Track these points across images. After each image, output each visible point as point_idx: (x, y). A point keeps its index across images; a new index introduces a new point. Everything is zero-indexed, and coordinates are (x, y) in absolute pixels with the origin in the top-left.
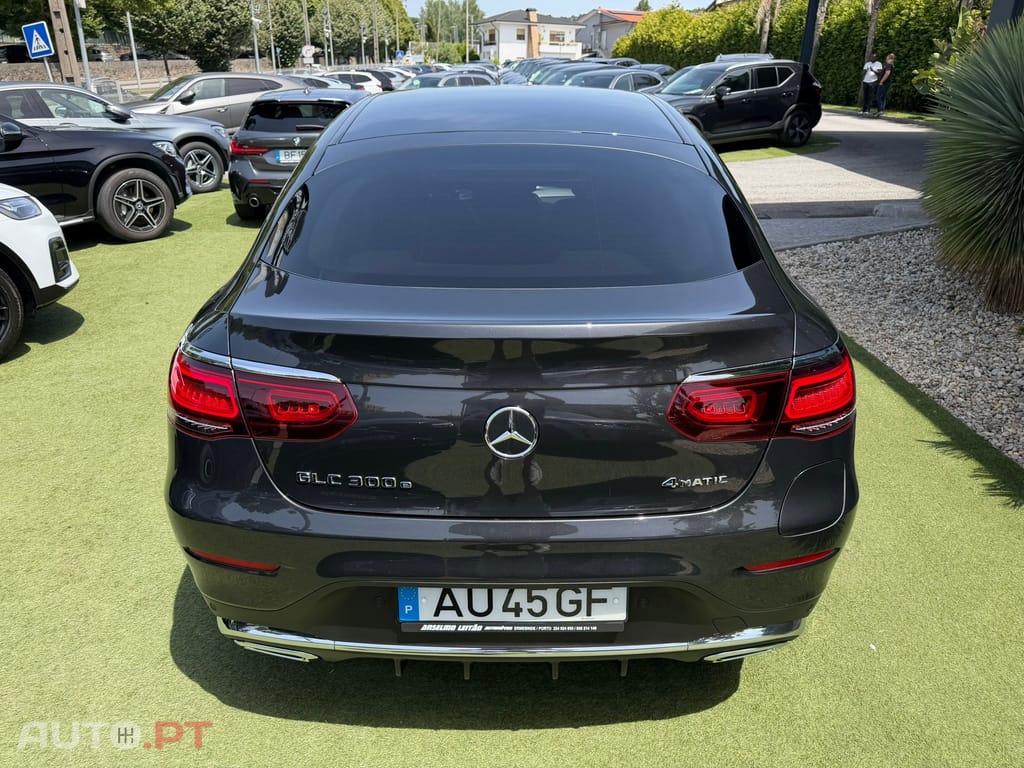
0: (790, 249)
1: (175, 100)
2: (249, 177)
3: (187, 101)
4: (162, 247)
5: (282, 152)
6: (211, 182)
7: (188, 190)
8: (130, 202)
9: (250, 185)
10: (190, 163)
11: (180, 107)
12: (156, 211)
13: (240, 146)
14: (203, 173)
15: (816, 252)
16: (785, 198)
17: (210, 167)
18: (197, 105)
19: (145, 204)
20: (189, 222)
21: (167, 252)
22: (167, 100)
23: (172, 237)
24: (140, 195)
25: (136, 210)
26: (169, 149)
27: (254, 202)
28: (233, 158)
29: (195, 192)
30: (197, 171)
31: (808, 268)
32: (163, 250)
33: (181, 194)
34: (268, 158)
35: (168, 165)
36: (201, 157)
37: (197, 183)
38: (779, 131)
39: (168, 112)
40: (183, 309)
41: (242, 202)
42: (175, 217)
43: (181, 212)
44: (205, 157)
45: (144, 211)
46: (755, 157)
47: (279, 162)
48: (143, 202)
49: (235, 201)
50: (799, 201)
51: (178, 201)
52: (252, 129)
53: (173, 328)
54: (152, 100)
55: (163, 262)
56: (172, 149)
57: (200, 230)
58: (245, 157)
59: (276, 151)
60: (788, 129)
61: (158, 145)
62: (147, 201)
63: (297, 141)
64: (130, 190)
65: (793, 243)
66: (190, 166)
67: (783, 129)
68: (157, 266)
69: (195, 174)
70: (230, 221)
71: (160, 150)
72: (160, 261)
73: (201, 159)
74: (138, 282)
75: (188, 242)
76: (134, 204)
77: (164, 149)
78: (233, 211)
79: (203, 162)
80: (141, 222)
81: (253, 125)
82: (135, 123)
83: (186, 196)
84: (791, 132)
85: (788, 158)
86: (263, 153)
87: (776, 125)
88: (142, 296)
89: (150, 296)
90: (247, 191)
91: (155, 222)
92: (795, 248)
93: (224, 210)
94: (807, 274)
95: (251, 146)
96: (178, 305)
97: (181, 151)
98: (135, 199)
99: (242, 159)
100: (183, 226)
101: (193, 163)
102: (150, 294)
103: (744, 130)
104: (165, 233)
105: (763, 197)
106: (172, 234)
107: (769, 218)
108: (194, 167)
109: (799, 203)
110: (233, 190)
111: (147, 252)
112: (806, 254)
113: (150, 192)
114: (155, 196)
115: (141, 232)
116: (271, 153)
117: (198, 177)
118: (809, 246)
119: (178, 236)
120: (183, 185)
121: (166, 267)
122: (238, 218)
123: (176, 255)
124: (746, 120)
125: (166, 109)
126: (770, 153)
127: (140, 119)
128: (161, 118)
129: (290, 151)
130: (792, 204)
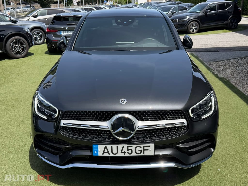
0: (222, 61)
1: (32, 17)
2: (52, 39)
3: (35, 17)
4: (24, 60)
5: (62, 31)
6: (41, 41)
7: (33, 43)
8: (16, 47)
9: (52, 42)
10: (35, 35)
11: (33, 19)
12: (23, 49)
13: (49, 30)
14: (39, 38)
15: (231, 61)
16: (225, 45)
17: (41, 36)
18: (39, 18)
19: (20, 47)
20: (34, 53)
21: (26, 62)
22: (29, 17)
23: (28, 57)
24: (19, 44)
25: (17, 49)
26: (28, 31)
27: (53, 47)
28: (47, 33)
29: (36, 44)
30: (37, 38)
31: (227, 66)
32: (25, 61)
33: (31, 44)
34: (58, 33)
35: (28, 36)
36: (38, 33)
37: (37, 42)
38: (227, 24)
39: (29, 20)
40: (29, 77)
41: (49, 47)
42: (29, 51)
43: (31, 50)
44: (39, 33)
45: (19, 49)
46: (218, 33)
47: (61, 34)
48: (19, 46)
49: (48, 46)
50: (230, 46)
51: (30, 46)
52: (53, 25)
53: (26, 83)
54: (25, 17)
55: (24, 64)
56: (29, 31)
57: (36, 55)
58: (51, 33)
59: (60, 31)
60: (230, 24)
61: (25, 29)
62: (20, 46)
63: (67, 28)
64: (16, 43)
65: (224, 59)
66: (35, 36)
67: (228, 23)
68: (23, 66)
69: (36, 39)
70: (46, 53)
71: (25, 31)
72: (23, 64)
73: (38, 34)
74: (16, 70)
75: (32, 59)
76: (17, 47)
77: (26, 30)
78: (47, 50)
79: (39, 35)
80: (18, 53)
81: (54, 23)
82: (19, 23)
83: (32, 45)
84: (231, 24)
85: (229, 33)
86: (56, 32)
87: (226, 22)
88: (17, 74)
89: (19, 74)
90: (51, 44)
91: (23, 52)
92: (224, 60)
93: (45, 50)
94: (226, 68)
95: (53, 30)
96: (28, 76)
97: (32, 32)
98: (17, 46)
99: (50, 34)
100: (31, 54)
101: (36, 36)
102: (20, 73)
103: (215, 24)
104: (25, 56)
105: (218, 45)
106: (28, 56)
107: (218, 51)
108: (36, 37)
109: (229, 47)
110: (47, 44)
111: (20, 61)
112: (227, 62)
113: (21, 44)
114: (23, 45)
115: (18, 56)
116: (59, 32)
117: (37, 40)
118: (229, 60)
119: (30, 57)
120: (32, 42)
121: (25, 66)
122: (49, 52)
123: (28, 62)
124: (215, 21)
125: (29, 19)
126: (224, 31)
127: (20, 22)
128: (27, 22)
129: (64, 31)
130: (226, 47)
